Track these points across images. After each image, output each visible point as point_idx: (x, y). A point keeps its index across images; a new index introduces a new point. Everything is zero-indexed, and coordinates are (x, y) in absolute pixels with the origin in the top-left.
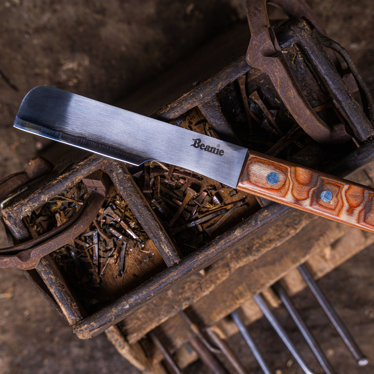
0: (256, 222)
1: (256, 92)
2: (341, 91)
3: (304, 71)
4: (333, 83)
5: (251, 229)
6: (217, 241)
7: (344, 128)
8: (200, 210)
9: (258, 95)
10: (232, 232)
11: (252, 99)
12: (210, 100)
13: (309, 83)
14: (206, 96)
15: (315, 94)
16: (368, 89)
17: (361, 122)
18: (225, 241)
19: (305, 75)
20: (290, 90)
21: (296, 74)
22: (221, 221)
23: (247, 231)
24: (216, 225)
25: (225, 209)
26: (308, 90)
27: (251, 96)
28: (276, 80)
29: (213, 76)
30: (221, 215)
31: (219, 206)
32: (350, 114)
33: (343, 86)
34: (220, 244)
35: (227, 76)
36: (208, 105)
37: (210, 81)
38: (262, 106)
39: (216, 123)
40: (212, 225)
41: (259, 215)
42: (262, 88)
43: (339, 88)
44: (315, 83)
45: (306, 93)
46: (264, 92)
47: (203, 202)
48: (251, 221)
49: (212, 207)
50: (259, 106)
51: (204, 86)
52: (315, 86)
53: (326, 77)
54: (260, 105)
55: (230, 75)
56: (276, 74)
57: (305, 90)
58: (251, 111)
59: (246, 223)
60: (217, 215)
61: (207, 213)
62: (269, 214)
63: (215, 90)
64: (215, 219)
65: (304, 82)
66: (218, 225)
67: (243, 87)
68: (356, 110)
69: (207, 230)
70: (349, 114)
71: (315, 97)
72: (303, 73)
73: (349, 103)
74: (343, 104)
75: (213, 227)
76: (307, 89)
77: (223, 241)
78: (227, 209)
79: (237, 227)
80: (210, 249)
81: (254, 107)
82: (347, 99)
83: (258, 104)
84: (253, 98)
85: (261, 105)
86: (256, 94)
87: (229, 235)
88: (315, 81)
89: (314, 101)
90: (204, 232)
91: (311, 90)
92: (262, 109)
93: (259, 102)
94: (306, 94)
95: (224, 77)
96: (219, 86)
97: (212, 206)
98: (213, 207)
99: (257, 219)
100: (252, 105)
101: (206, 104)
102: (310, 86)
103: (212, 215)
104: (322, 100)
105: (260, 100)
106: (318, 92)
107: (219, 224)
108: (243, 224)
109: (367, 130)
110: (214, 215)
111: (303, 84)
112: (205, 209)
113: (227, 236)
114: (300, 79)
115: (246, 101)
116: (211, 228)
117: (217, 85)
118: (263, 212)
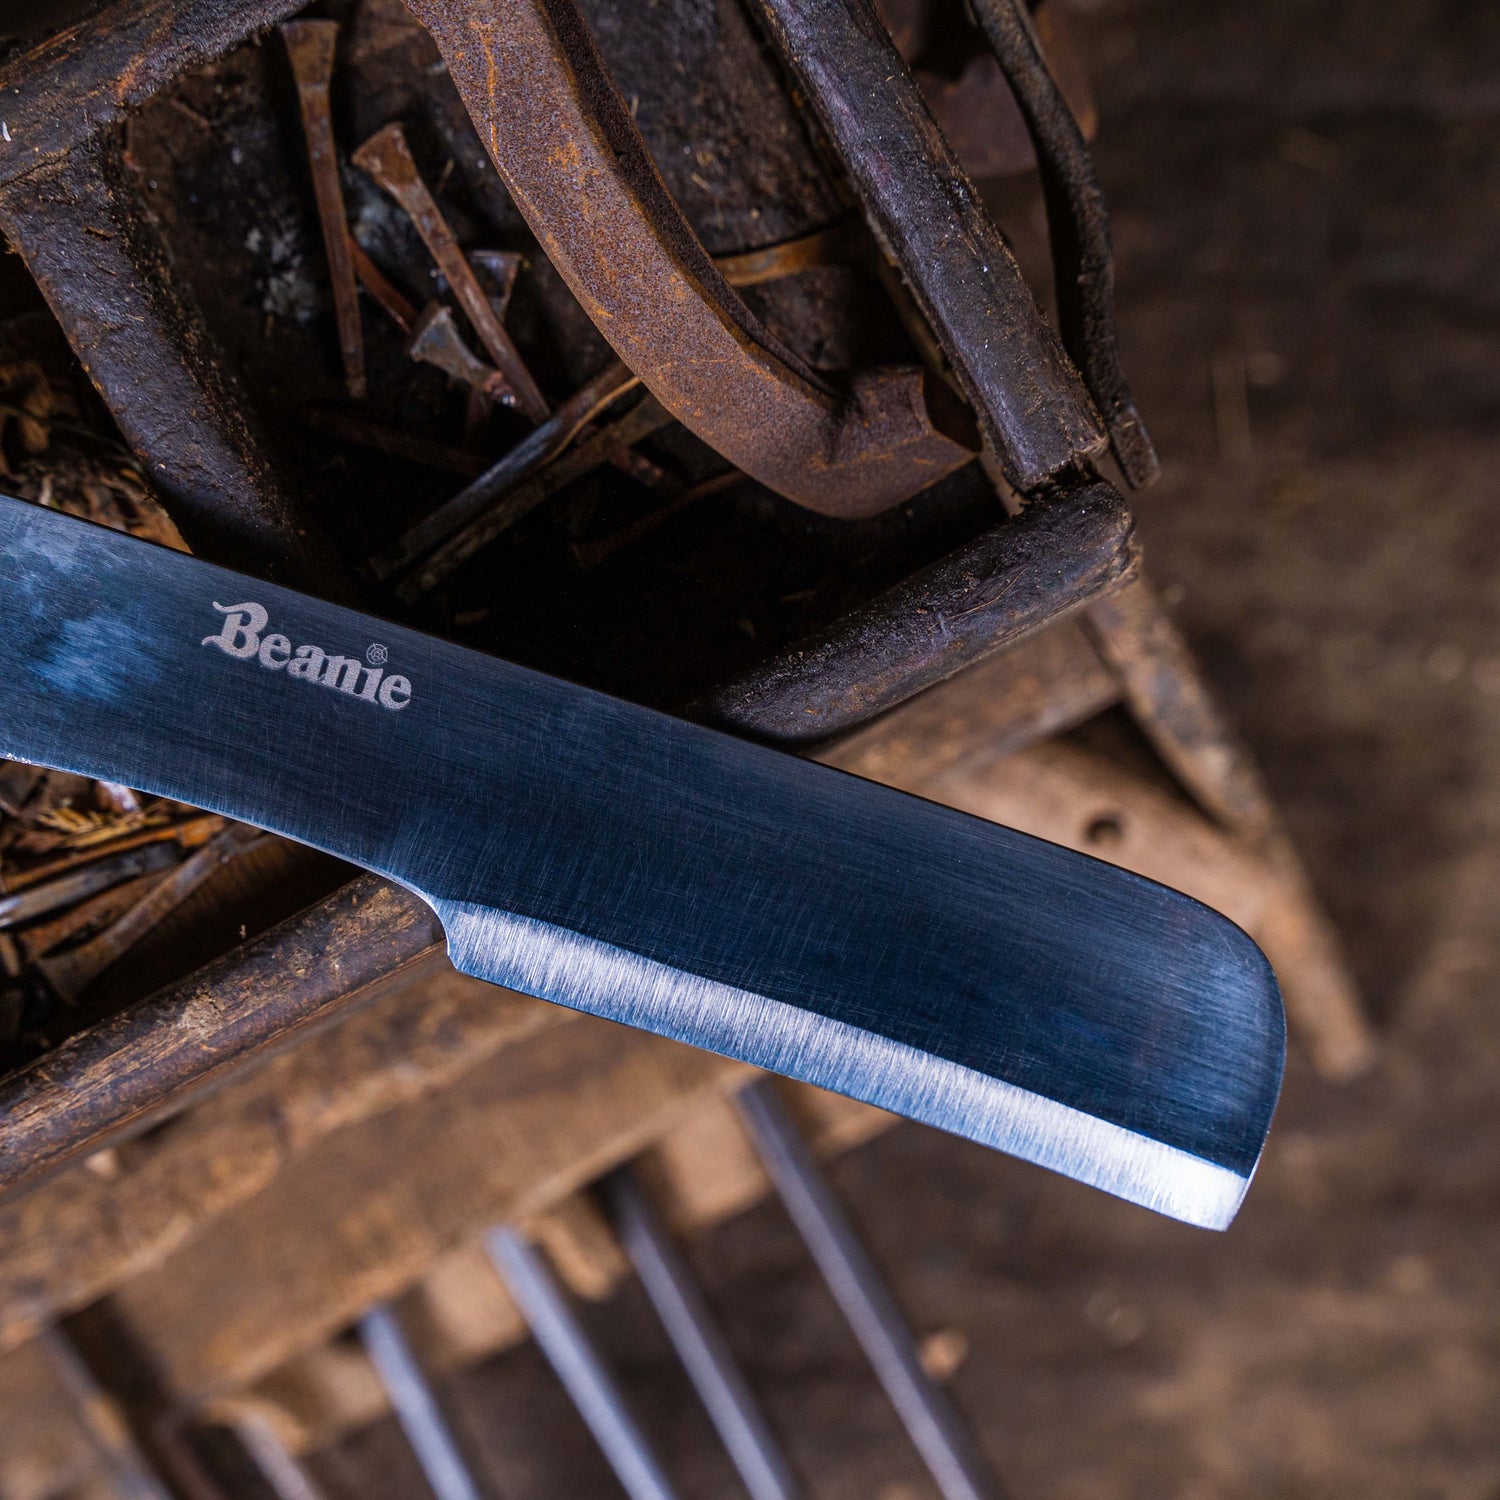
0: (316, 961)
1: (397, 133)
2: (901, 164)
3: (710, 19)
4: (853, 107)
5: (284, 1000)
6: (66, 1063)
7: (917, 397)
8: (20, 844)
9: (407, 154)
10: (161, 1013)
11: (368, 177)
12: (59, 166)
13: (733, 94)
14: (34, 141)
15: (770, 169)
16: (1086, 161)
17: (1020, 368)
18: (113, 1070)
19: (709, 45)
20: (563, 140)
21: (656, 32)
22: (142, 919)
23: (257, 1013)
24: (108, 938)
25: (174, 843)
26: (724, 141)
27: (365, 156)
28: (478, 68)
29: (90, 15)
30: (143, 882)
31: (136, 826)
32: (950, 311)
33: (920, 132)
34: (78, 1085)
35: (181, 15)
36: (45, 200)
37: (69, 42)
38: (425, 221)
39: (95, 317)
40: (91, 932)
41: (341, 918)
42: (439, 111)
43: (890, 144)
44: (771, 95)
45: (710, 157)
46: (449, 135)
47: (34, 795)
48: (289, 952)
49: (87, 831)
50: (410, 225)
51: (24, 74)
52: (771, 115)
53: (811, 68)
54: (414, 217)
55: (196, 12)
56: (474, 25)
57: (707, 135)
58: (362, 249)
59: (257, 960)
60: (116, 876)
61: (59, 865)
62: (402, 915)
63: (94, 107)
64: (105, 902)
65: (702, 85)
66: (120, 937)
67: (314, 93)
68: (989, 290)
69: (52, 968)
70: (944, 315)
71: (769, 184)
72: (701, 34)
73: (951, 244)
74: (915, 246)
75: (89, 948)
76: (721, 132)
77: (103, 1065)
78: (186, 842)
79: (197, 982)
80: (19, 1113)
81: (380, 227)
82: (939, 215)
83: (406, 205)
84: (377, 166)
85: (420, 216)
86: (395, 141)
87: (140, 1034)
88: (772, 86)
89: (760, 209)
90: (31, 975)
91: (745, 141)
92: (426, 237)
93: (414, 197)
94: (711, 163)
95: (158, 21)
96: (127, 80)
97: (84, 825)
98: (95, 830)
99: (327, 940)
100: (372, 212)
101: (38, 190)
102: (737, 114)
103: (87, 881)
104: (809, 206)
105: (419, 182)
106: (787, 158)
107: (127, 933)
108: (235, 965)
109: (1054, 419)
110: (99, 879)
111: (698, 101)
112: (48, 841)
113: (130, 1038)
114: (680, 67)
115: (329, 189)
116: (78, 954)
117: (112, 74)
118: (362, 899)
